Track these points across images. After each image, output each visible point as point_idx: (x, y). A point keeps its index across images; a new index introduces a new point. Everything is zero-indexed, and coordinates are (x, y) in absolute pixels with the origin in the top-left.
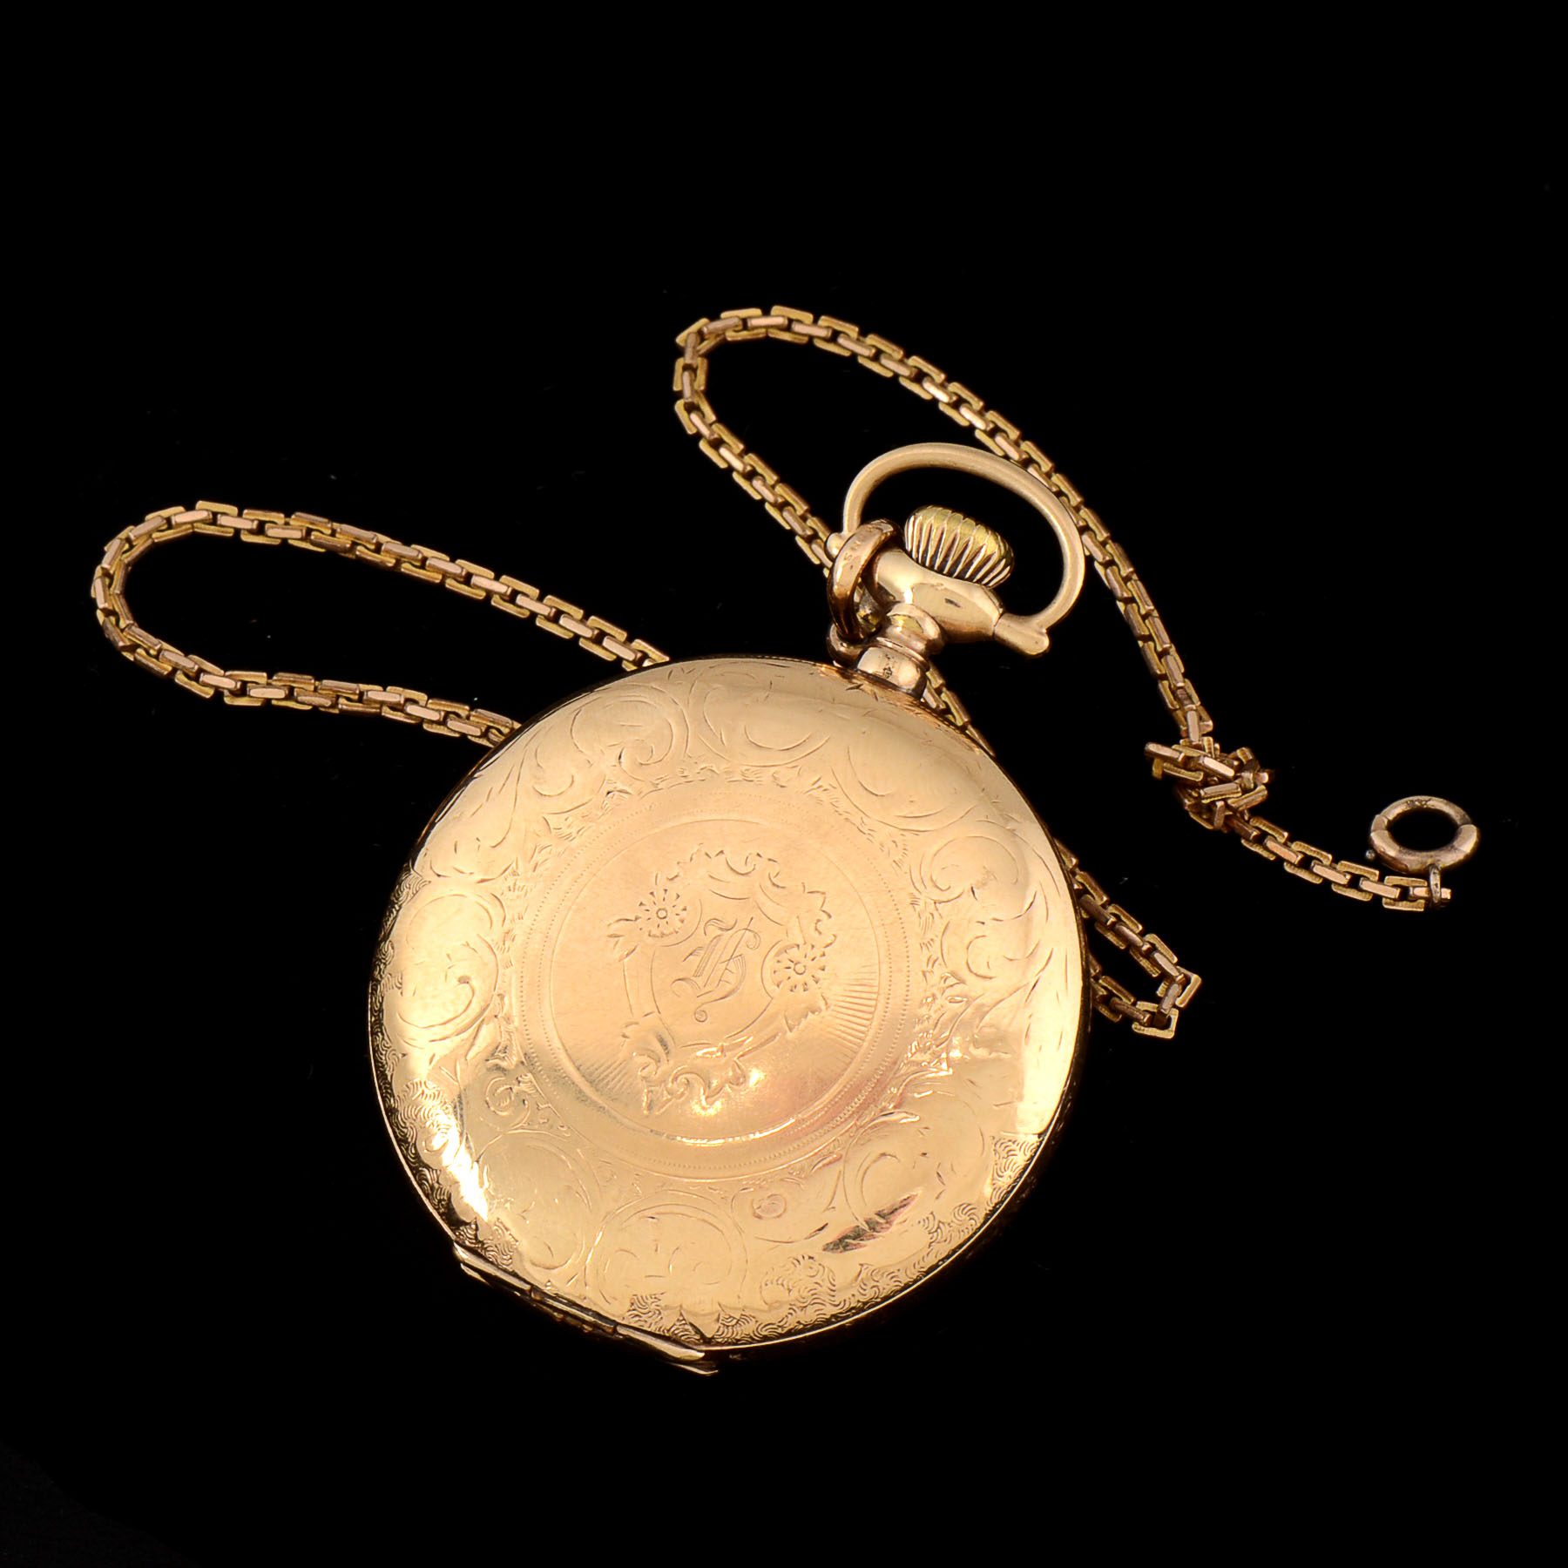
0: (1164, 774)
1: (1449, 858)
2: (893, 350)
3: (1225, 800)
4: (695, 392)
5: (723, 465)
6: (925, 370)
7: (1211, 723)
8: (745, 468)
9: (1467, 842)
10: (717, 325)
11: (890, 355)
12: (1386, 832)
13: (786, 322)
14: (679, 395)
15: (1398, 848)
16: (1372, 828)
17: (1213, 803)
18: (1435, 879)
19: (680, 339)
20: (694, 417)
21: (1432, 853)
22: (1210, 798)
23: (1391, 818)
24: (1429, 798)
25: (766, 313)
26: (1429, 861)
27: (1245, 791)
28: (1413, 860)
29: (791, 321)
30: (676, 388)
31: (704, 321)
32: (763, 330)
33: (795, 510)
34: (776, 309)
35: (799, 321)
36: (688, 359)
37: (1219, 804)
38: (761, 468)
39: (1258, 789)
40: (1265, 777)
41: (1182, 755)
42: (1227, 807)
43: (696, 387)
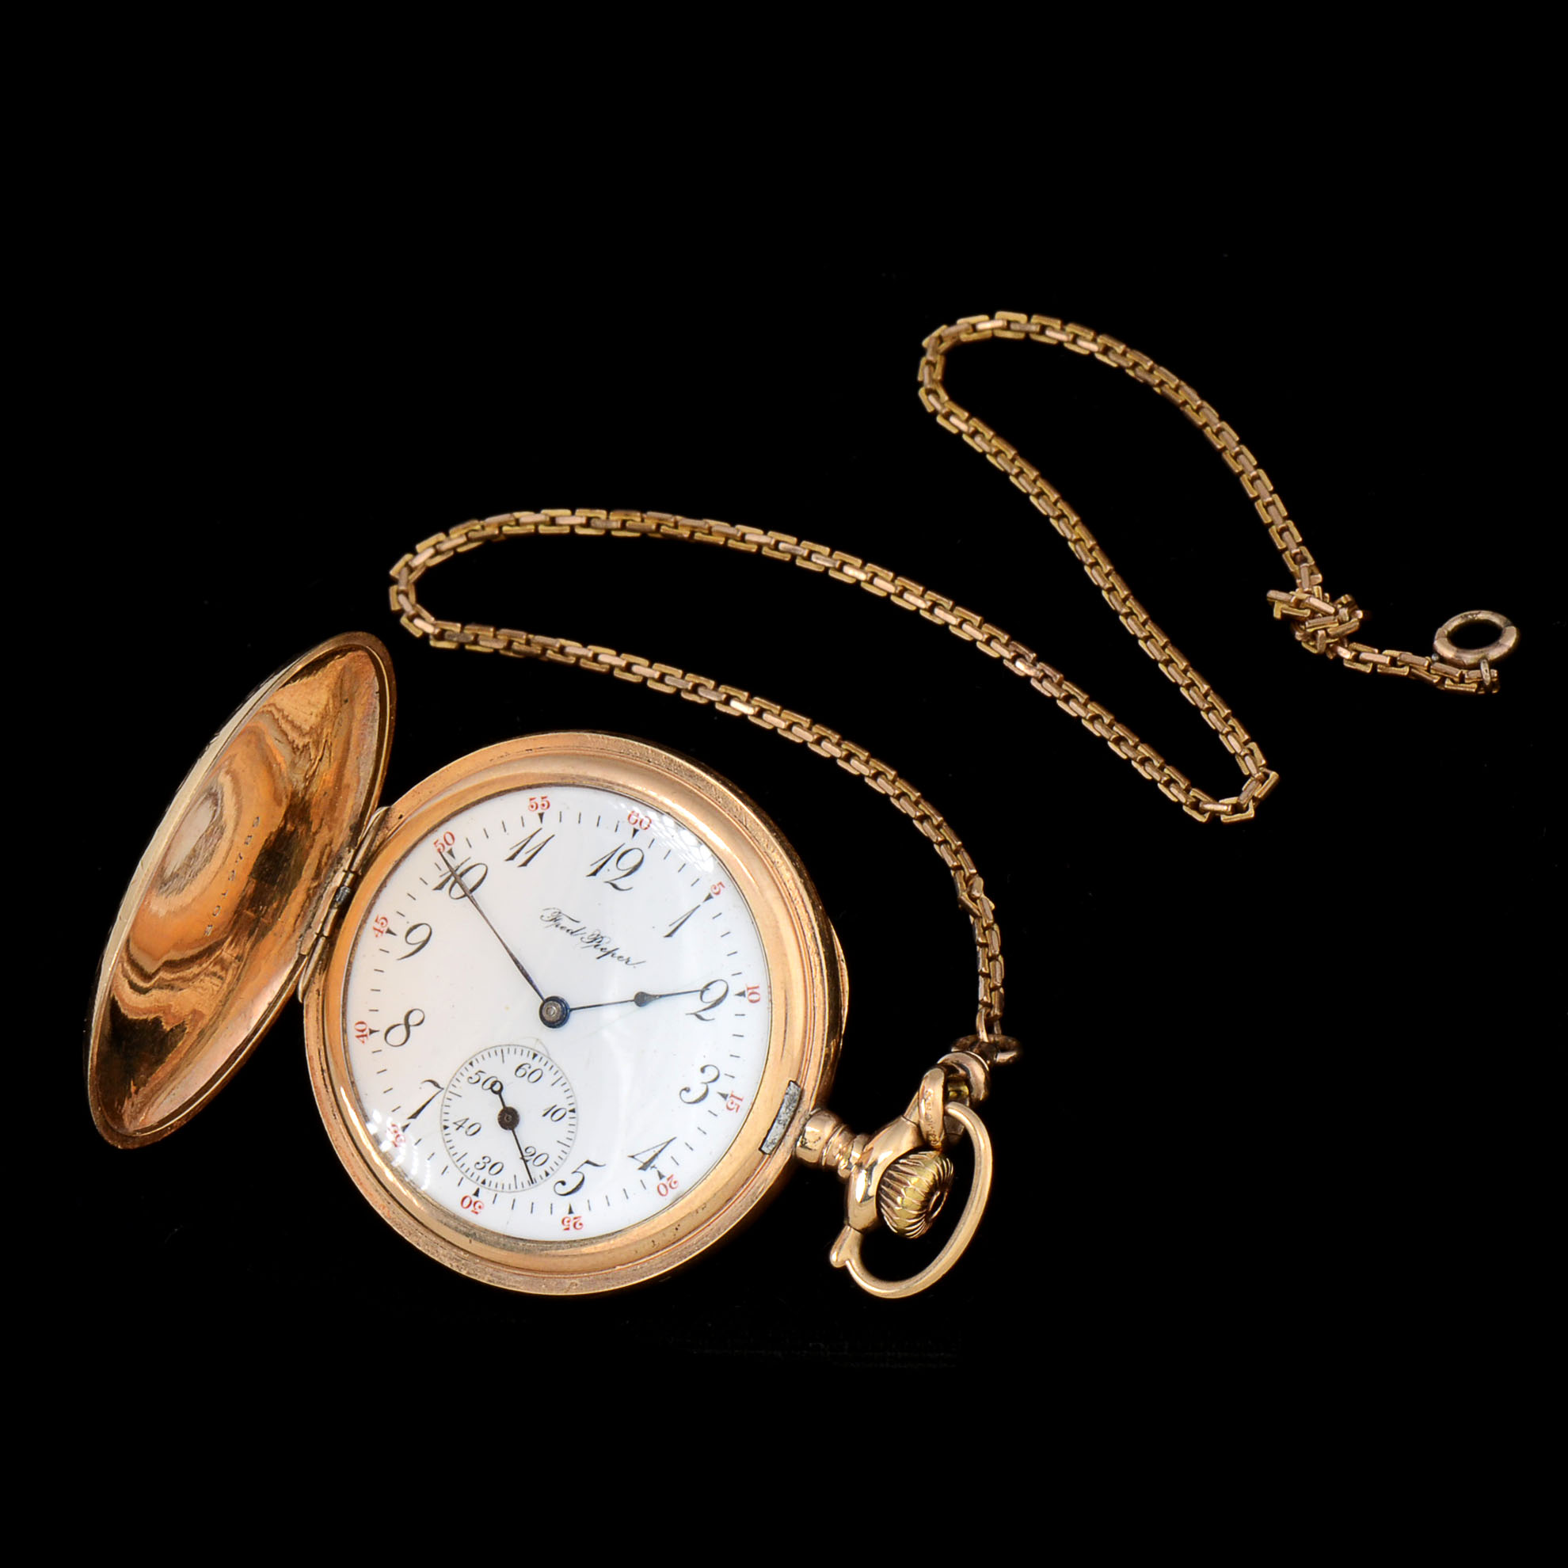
0: (1283, 615)
1: (1495, 653)
2: (1086, 333)
3: (1325, 629)
4: (932, 381)
5: (955, 431)
6: (1109, 345)
7: (1320, 576)
8: (969, 430)
9: (1510, 639)
10: (953, 329)
11: (1084, 338)
12: (1446, 639)
13: (1006, 324)
14: (921, 384)
15: (1455, 649)
16: (1436, 637)
17: (1316, 631)
18: (1484, 667)
19: (925, 343)
20: (932, 398)
21: (1483, 649)
22: (1313, 627)
23: (1450, 629)
24: (1477, 612)
25: (992, 317)
26: (1480, 656)
27: (1341, 623)
28: (1469, 657)
29: (1009, 322)
30: (920, 379)
31: (944, 327)
32: (990, 332)
33: (1006, 455)
34: (999, 314)
35: (1016, 322)
36: (929, 357)
37: (1321, 633)
38: (981, 428)
39: (1352, 621)
40: (1360, 614)
41: (1294, 598)
42: (1328, 636)
43: (934, 377)
